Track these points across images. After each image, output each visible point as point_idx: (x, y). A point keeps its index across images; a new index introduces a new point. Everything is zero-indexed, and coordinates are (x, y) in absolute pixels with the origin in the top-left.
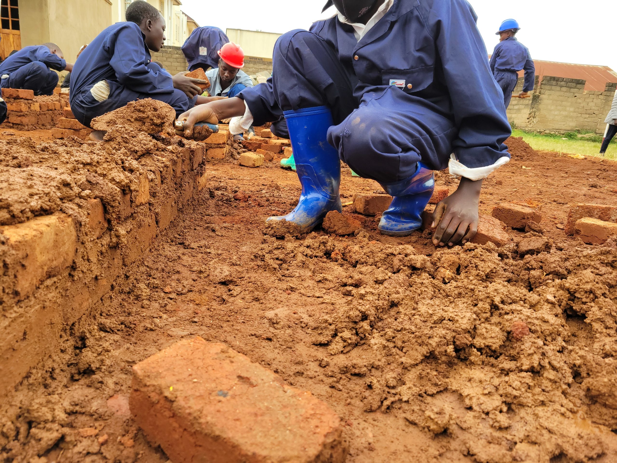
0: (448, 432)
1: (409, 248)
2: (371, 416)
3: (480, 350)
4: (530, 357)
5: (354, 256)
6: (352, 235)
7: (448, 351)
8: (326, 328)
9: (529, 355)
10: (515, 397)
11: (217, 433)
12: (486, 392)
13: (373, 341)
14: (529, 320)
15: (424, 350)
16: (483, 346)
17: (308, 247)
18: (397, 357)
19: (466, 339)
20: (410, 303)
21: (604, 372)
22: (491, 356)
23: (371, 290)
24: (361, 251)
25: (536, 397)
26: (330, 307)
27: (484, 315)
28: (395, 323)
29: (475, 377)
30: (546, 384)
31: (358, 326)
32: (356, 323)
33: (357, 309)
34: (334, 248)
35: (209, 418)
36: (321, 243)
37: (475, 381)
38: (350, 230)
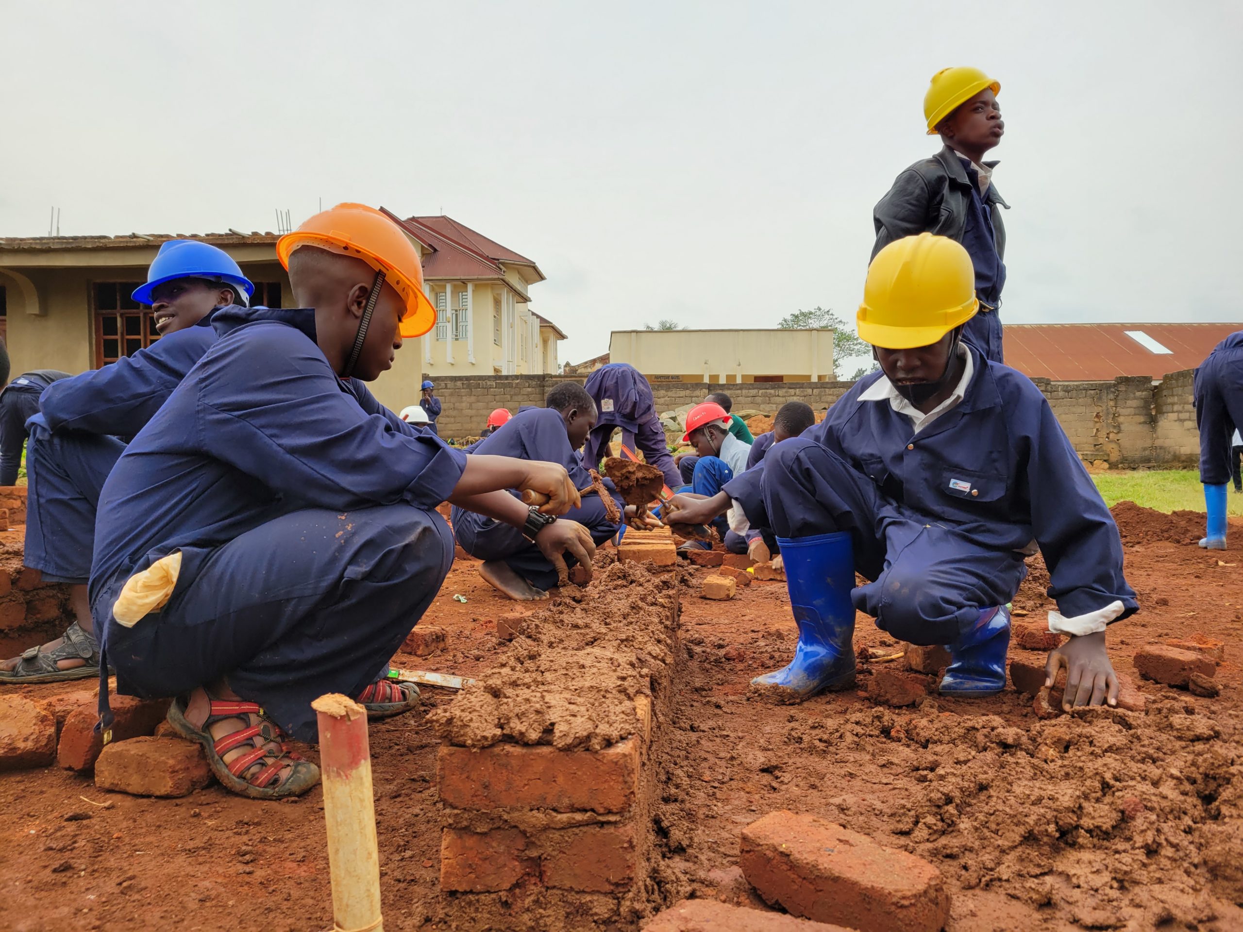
0: (1052, 902)
1: (997, 720)
2: (970, 893)
3: (1089, 831)
4: (1143, 835)
5: (922, 733)
6: (913, 706)
7: (1050, 830)
8: (904, 814)
9: (1142, 831)
10: (1126, 873)
11: (837, 875)
12: (1094, 869)
13: (962, 826)
14: (1144, 796)
15: (1022, 830)
16: (1092, 827)
17: (857, 723)
18: (992, 840)
19: (1071, 819)
20: (1002, 785)
21: (1217, 841)
22: (1104, 839)
23: (952, 770)
24: (931, 726)
25: (1152, 874)
26: (904, 793)
27: (1094, 795)
28: (986, 807)
29: (1083, 858)
30: (1165, 863)
31: (942, 811)
32: (939, 807)
33: (938, 790)
34: (893, 724)
35: (826, 865)
36: (874, 717)
37: (1083, 862)
38: (908, 700)
